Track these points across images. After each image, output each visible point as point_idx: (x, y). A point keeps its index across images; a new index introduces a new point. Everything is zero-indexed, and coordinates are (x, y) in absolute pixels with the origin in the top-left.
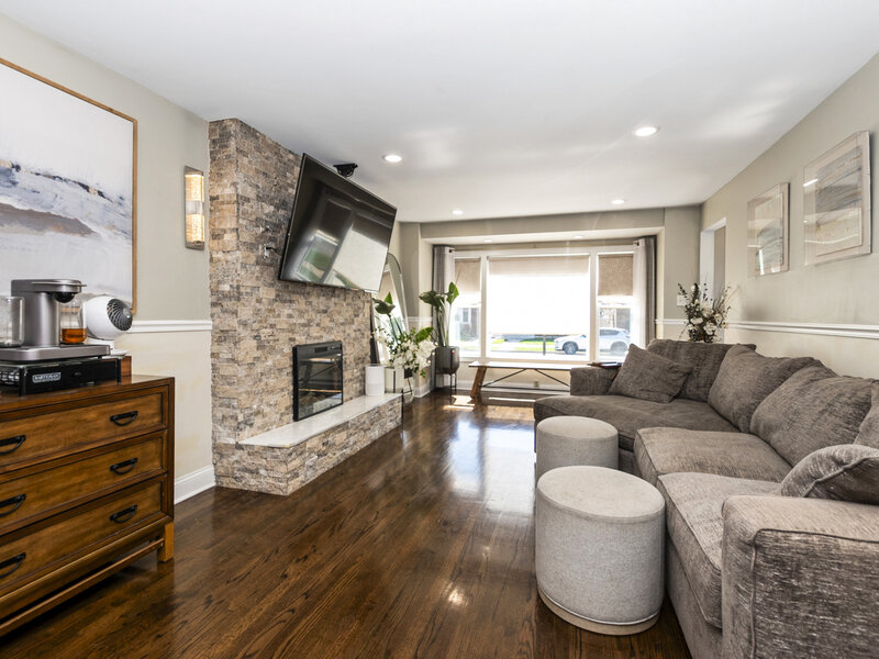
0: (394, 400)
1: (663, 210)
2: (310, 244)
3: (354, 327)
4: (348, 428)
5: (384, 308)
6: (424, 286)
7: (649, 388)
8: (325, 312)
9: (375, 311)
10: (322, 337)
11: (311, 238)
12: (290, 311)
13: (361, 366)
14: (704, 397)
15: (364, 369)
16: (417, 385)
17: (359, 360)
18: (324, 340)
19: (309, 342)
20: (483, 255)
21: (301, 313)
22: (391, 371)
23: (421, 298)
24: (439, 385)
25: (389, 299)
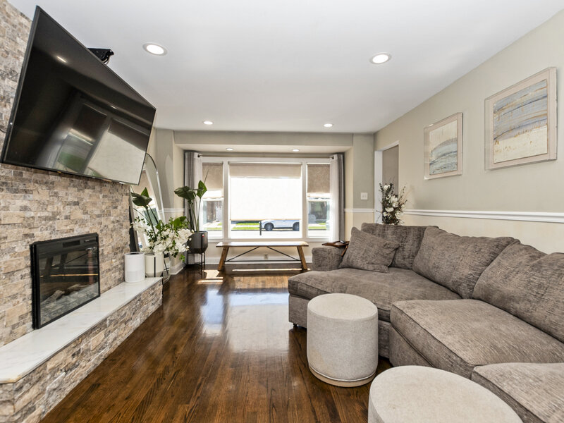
0: (155, 285)
1: (352, 135)
2: (63, 142)
3: (112, 218)
4: (106, 326)
5: (142, 200)
6: (177, 183)
7: (373, 261)
8: (76, 204)
9: (133, 204)
10: (73, 230)
11: (64, 136)
12: (25, 203)
13: (119, 255)
14: (409, 266)
15: (123, 258)
16: (173, 265)
17: (118, 250)
18: (75, 234)
19: (54, 237)
20: (225, 160)
21: (43, 205)
22: (151, 258)
23: (176, 192)
24: (191, 262)
25: (146, 193)
